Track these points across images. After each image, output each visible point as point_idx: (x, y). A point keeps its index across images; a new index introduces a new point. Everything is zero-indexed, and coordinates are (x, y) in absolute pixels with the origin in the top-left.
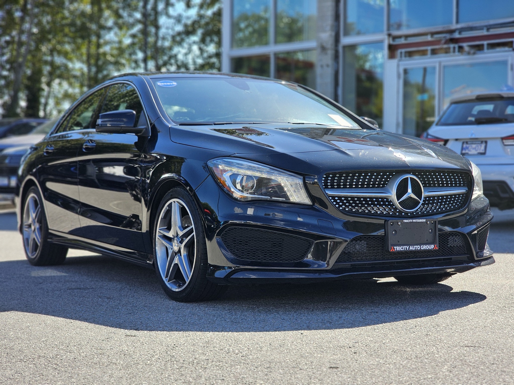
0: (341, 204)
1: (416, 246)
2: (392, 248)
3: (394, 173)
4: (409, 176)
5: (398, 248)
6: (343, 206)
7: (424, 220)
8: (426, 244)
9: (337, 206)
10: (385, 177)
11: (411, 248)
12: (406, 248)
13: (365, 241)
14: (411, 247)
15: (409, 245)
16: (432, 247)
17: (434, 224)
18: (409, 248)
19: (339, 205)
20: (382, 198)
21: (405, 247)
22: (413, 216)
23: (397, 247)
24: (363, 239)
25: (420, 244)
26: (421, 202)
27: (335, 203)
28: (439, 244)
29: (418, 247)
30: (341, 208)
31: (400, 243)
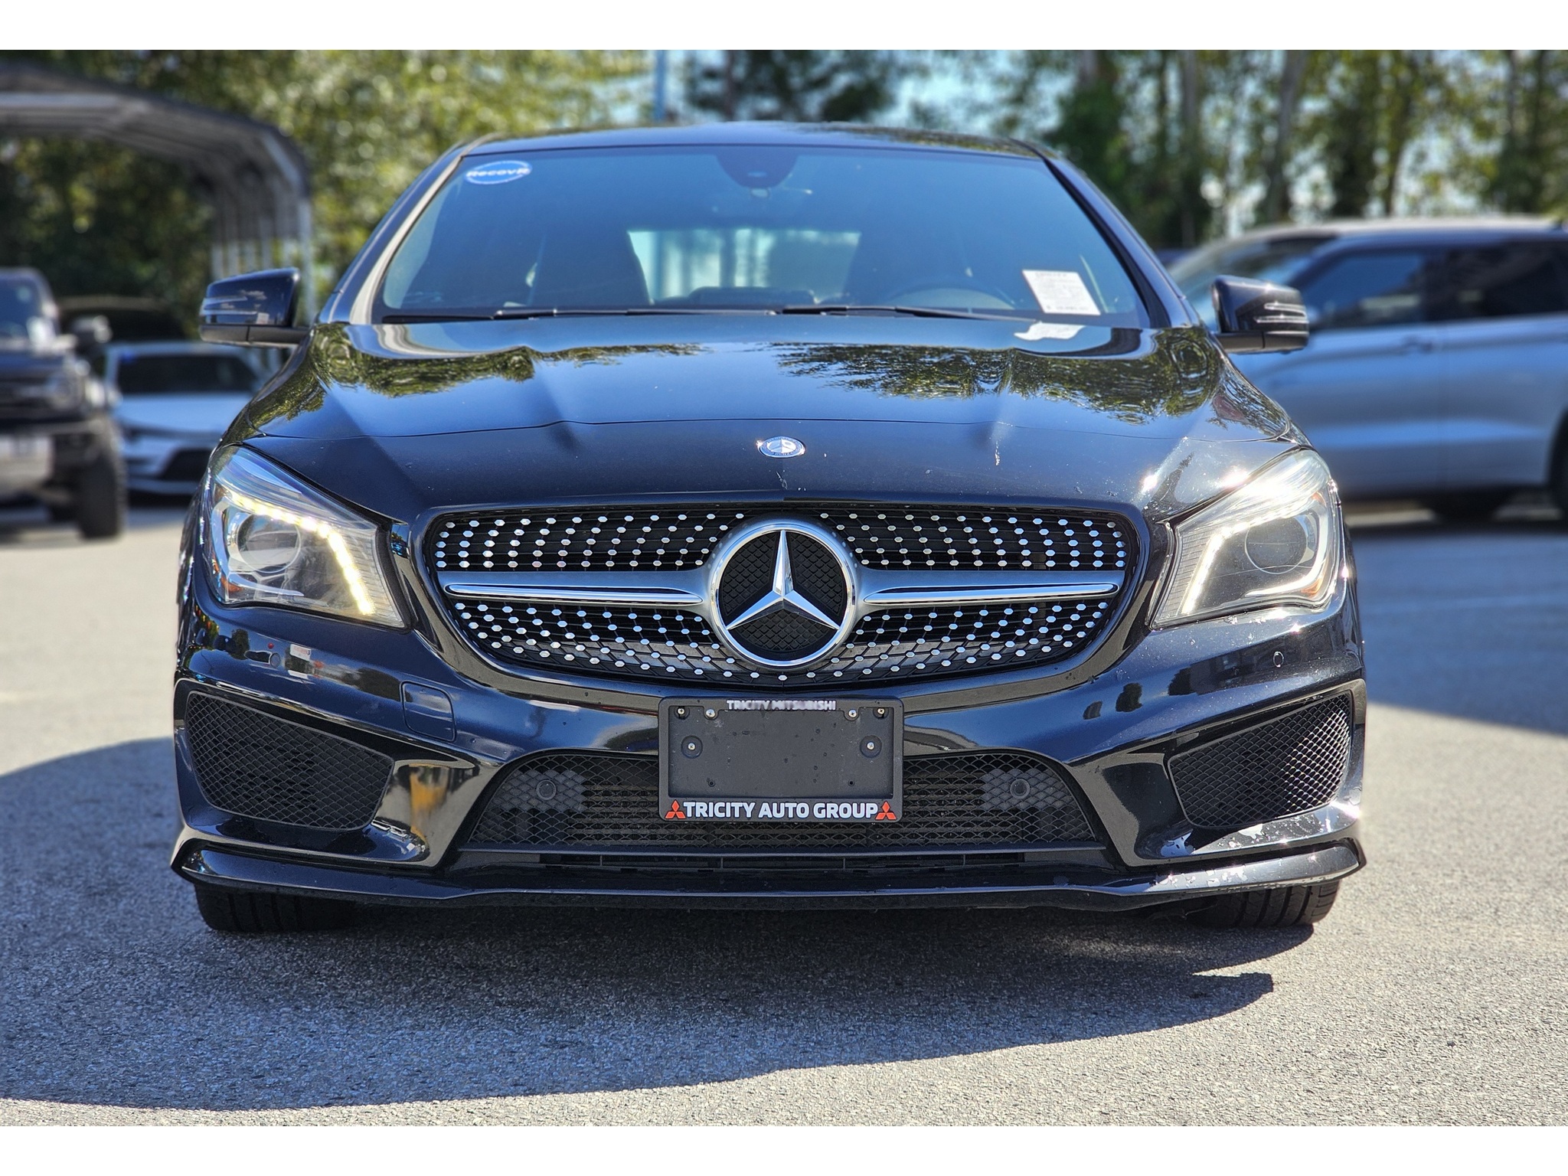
0: (496, 628)
1: (791, 806)
2: (675, 806)
3: (740, 516)
4: (784, 526)
5: (701, 809)
6: (506, 639)
7: (831, 705)
8: (838, 798)
9: (482, 635)
10: (699, 528)
11: (765, 811)
12: (742, 809)
13: (578, 771)
14: (765, 806)
15: (758, 799)
16: (870, 809)
17: (888, 719)
18: (756, 810)
19: (489, 632)
20: (668, 613)
21: (737, 805)
22: (798, 687)
23: (699, 805)
24: (569, 765)
25: (811, 798)
26: (843, 631)
27: (474, 625)
28: (906, 803)
29: (800, 810)
30: (496, 645)
31: (717, 789)
